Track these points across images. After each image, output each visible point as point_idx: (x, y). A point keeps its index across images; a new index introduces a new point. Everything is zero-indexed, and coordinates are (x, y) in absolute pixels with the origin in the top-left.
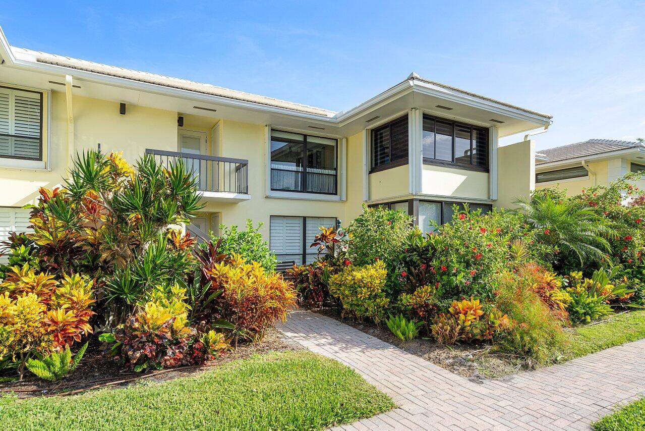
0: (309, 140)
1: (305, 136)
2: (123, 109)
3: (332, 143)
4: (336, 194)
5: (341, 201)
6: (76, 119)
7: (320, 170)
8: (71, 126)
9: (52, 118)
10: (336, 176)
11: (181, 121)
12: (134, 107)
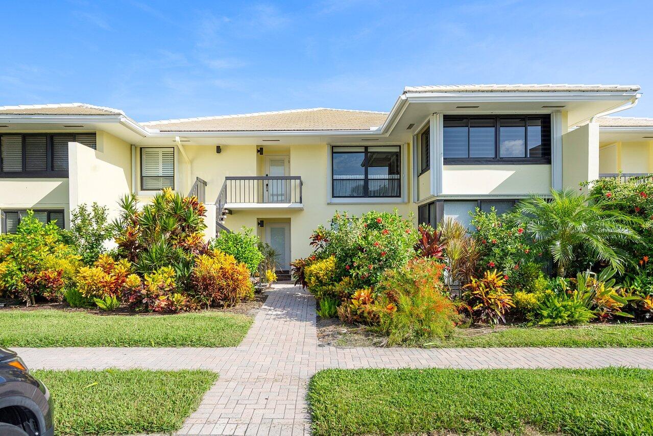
0: (370, 150)
1: (366, 148)
2: (219, 150)
3: (396, 150)
4: (400, 196)
5: (404, 203)
6: (191, 162)
7: (383, 176)
8: (189, 165)
9: (179, 162)
10: (399, 180)
11: (260, 151)
12: (226, 146)
